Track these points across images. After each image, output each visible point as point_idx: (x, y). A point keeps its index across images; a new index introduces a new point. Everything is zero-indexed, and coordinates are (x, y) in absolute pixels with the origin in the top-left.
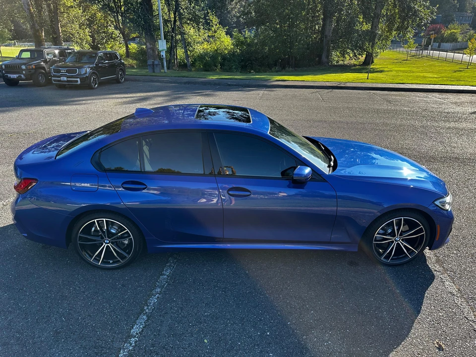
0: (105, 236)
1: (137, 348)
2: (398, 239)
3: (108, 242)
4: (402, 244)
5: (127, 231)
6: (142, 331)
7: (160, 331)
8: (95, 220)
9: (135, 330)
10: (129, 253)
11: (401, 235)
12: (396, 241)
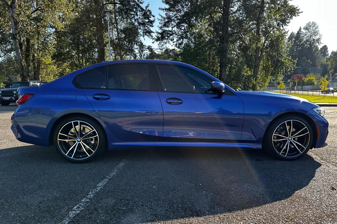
0: (78, 135)
2: (290, 139)
3: (80, 140)
5: (95, 131)
6: (106, 185)
8: (72, 122)
10: (94, 150)
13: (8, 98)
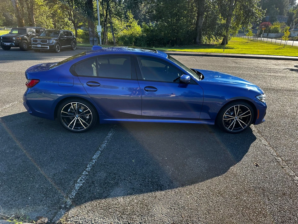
0: (76, 113)
1: (96, 164)
2: (237, 118)
3: (78, 116)
4: (239, 121)
5: (89, 110)
6: (99, 157)
7: (108, 157)
8: (71, 103)
9: (94, 157)
10: (89, 124)
11: (238, 115)
12: (236, 119)
13: (9, 44)
